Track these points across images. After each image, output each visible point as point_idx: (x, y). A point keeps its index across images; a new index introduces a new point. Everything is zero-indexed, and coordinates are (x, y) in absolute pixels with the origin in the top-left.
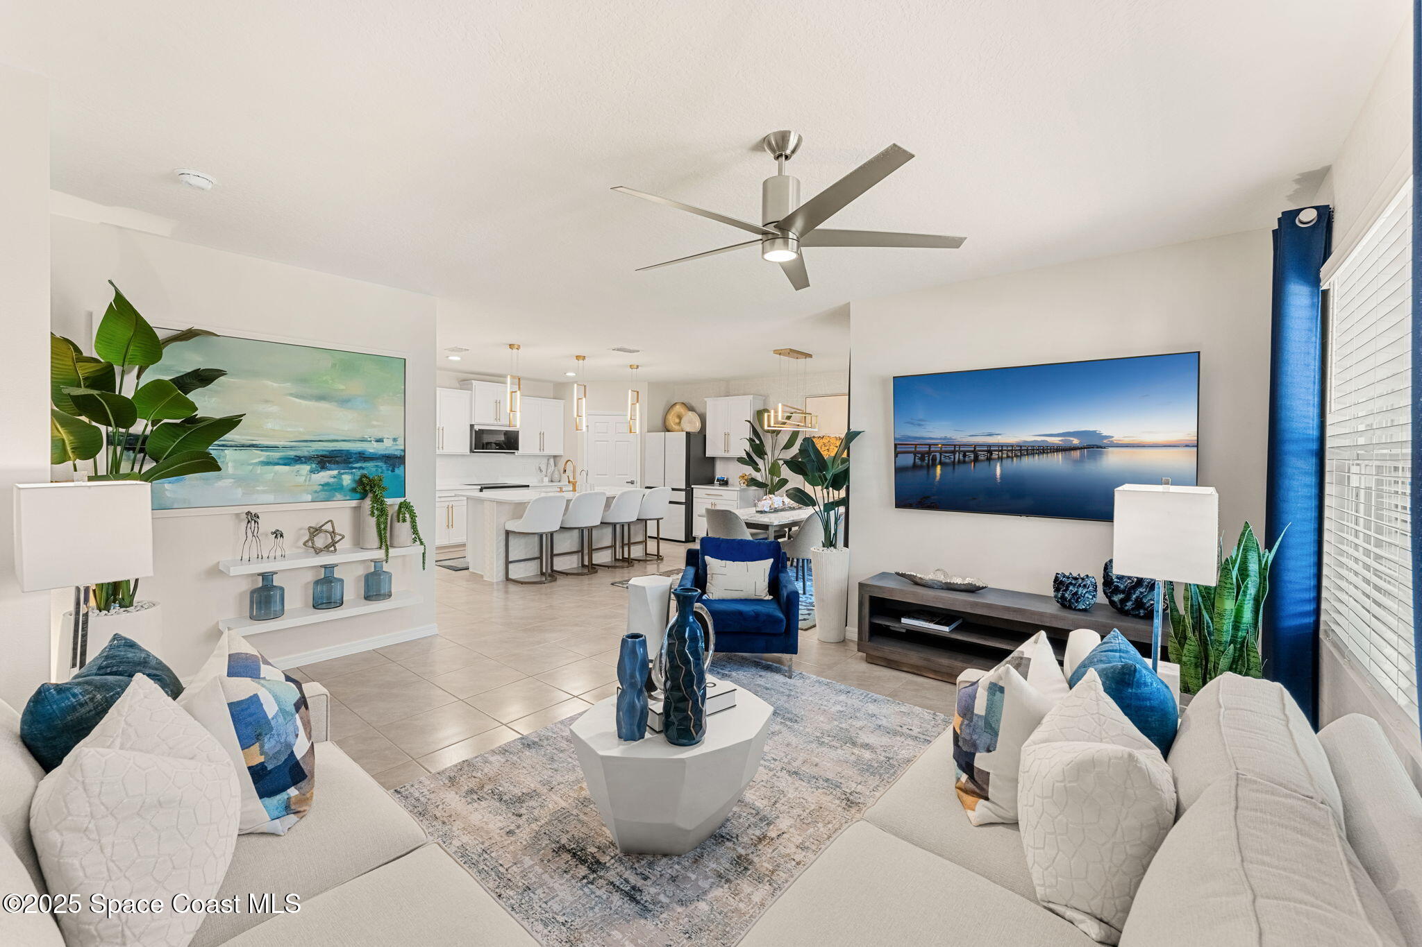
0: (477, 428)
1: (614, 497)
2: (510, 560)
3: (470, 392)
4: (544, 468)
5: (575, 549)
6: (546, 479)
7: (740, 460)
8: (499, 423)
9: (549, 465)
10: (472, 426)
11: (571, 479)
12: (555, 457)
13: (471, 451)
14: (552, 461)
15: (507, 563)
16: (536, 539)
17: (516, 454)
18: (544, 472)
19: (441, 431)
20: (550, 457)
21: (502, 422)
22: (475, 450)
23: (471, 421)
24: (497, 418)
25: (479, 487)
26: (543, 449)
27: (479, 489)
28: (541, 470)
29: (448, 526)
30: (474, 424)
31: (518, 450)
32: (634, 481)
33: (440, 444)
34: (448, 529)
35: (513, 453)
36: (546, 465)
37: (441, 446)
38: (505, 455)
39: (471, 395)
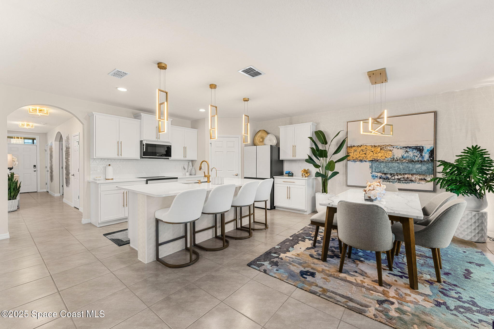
0: (144, 143)
1: (241, 187)
2: (160, 242)
3: (140, 120)
5: (210, 225)
6: (188, 174)
7: (307, 161)
8: (159, 140)
9: (189, 166)
10: (141, 142)
11: (206, 174)
12: (192, 161)
13: (141, 157)
14: (190, 163)
15: (158, 245)
16: (182, 226)
17: (170, 159)
18: (186, 170)
19: (120, 144)
20: (190, 161)
21: (161, 139)
22: (143, 157)
23: (141, 138)
24: (158, 137)
25: (146, 180)
26: (186, 157)
27: (146, 181)
28: (185, 169)
29: (124, 205)
30: (142, 141)
31: (171, 157)
32: (237, 174)
33: (119, 152)
34: (124, 207)
35: (168, 158)
36: (187, 166)
37: (120, 154)
38: (163, 160)
39: (141, 122)
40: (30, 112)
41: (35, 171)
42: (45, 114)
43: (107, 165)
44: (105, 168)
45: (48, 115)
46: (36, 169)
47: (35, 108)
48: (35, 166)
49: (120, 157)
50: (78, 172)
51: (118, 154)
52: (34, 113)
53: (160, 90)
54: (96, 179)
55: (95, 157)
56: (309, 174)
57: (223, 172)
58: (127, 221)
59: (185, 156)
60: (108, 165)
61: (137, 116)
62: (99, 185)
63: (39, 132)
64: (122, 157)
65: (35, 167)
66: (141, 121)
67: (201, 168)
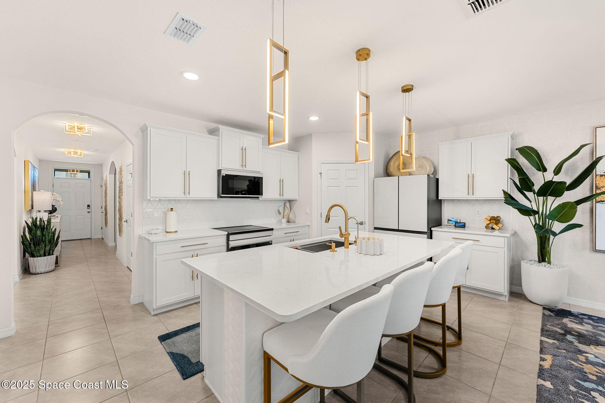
0: (224, 173)
3: (217, 137)
4: (281, 211)
6: (284, 221)
8: (245, 169)
9: (286, 209)
10: (219, 171)
11: (343, 231)
12: (290, 201)
13: (219, 196)
14: (288, 204)
17: (260, 198)
18: (282, 215)
19: (188, 176)
20: (286, 201)
21: (248, 168)
22: (222, 195)
23: (219, 167)
24: (244, 165)
25: (226, 233)
26: (283, 195)
27: (226, 235)
28: (280, 213)
29: (192, 277)
30: (221, 170)
31: (262, 195)
32: (363, 222)
33: (186, 190)
34: (193, 280)
35: (258, 197)
36: (283, 208)
37: (188, 191)
38: (249, 199)
39: (219, 140)
40: (66, 131)
41: (89, 212)
42: (87, 133)
43: (168, 210)
44: (165, 214)
45: (91, 135)
46: (89, 210)
47: (73, 125)
48: (89, 206)
49: (188, 196)
50: (131, 217)
51: (184, 192)
52: (72, 132)
53: (275, 45)
54: (151, 233)
55: (149, 198)
56: (500, 225)
57: (339, 218)
58: (199, 302)
59: (281, 194)
60: (170, 210)
61: (213, 132)
62: (154, 244)
63: (92, 163)
64: (191, 196)
65: (89, 208)
66: (219, 138)
67: (329, 218)
